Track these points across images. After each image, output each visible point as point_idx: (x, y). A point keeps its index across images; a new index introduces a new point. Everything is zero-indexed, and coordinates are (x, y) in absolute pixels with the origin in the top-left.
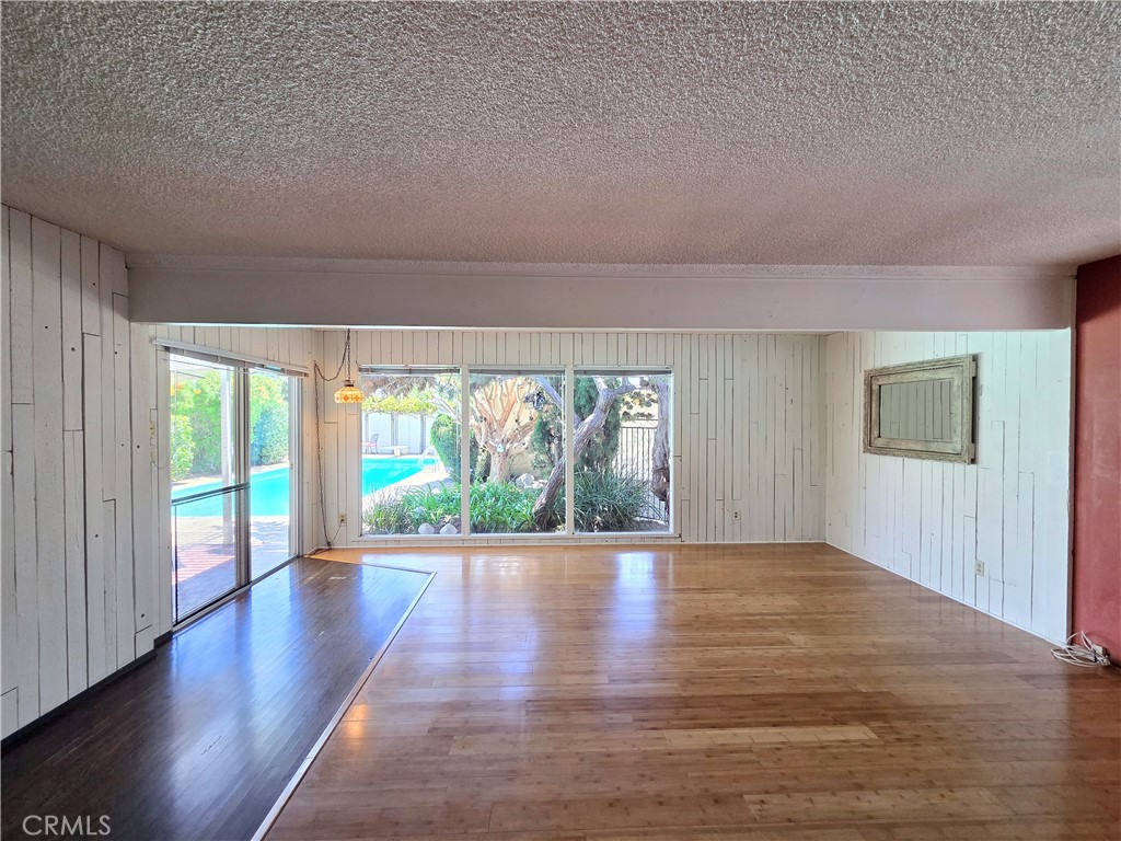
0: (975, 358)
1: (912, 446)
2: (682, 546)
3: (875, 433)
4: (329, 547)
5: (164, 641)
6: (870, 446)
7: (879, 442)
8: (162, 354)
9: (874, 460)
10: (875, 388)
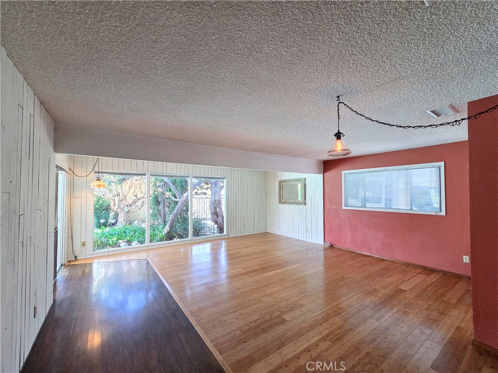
0: (305, 179)
1: (291, 201)
2: (229, 238)
3: (282, 198)
4: (76, 259)
6: (280, 202)
7: (283, 201)
9: (281, 206)
10: (281, 185)
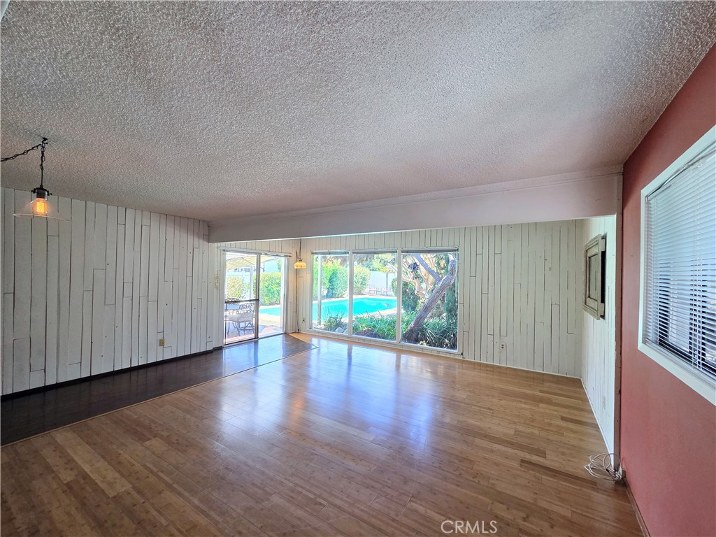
0: (605, 237)
2: (463, 361)
3: (588, 293)
4: (298, 332)
5: (219, 349)
6: (585, 304)
7: (587, 301)
8: (222, 252)
10: (588, 259)
